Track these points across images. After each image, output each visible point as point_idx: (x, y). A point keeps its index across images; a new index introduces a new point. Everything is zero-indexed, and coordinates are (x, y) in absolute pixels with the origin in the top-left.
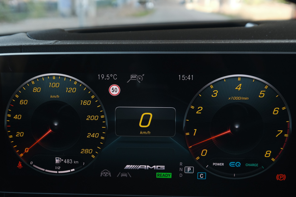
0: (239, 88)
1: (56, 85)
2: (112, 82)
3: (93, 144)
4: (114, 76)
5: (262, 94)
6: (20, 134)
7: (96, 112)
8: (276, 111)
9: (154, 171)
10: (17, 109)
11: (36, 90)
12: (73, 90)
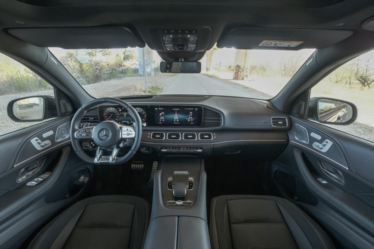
0: (138, 110)
1: (111, 109)
2: (120, 109)
3: (117, 118)
4: (120, 108)
5: (141, 111)
6: (106, 117)
7: (118, 113)
8: (144, 113)
9: (127, 122)
10: (106, 113)
11: (108, 110)
12: (114, 110)
